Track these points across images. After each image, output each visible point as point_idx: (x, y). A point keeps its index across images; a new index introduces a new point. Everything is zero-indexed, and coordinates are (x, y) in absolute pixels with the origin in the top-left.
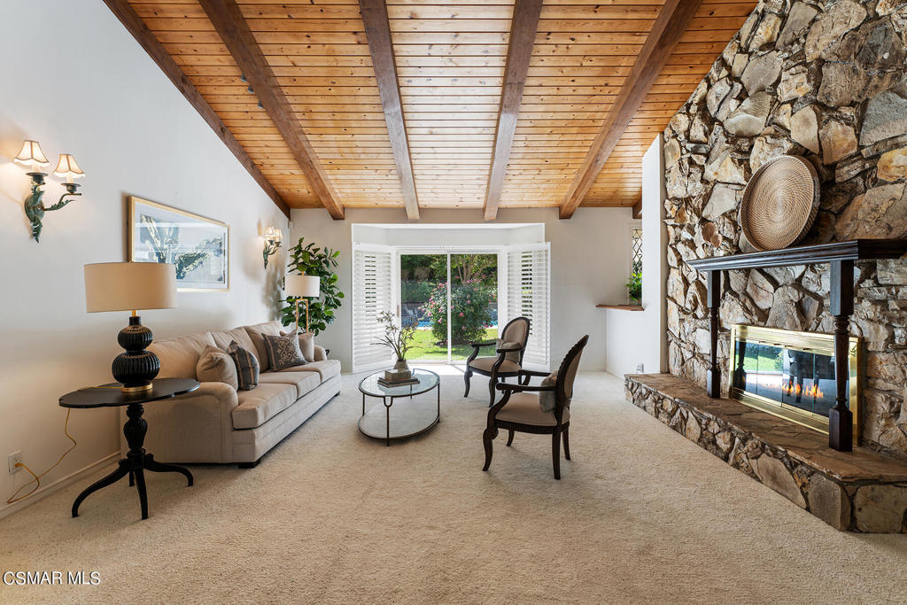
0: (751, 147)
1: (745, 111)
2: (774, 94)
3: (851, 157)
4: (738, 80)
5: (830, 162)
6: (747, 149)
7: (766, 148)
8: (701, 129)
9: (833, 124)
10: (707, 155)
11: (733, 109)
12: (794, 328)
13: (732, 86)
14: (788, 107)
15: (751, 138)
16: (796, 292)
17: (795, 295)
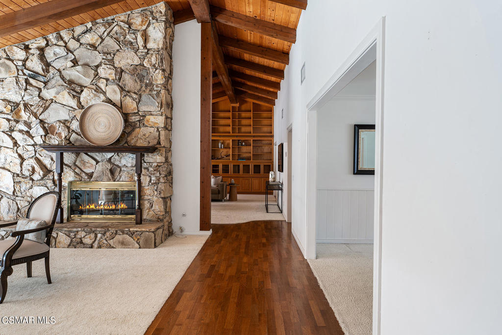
0: (82, 91)
1: (77, 71)
2: (96, 71)
3: (135, 113)
4: (72, 52)
5: (126, 112)
6: (79, 91)
7: (92, 95)
8: (40, 66)
9: (128, 97)
10: (45, 83)
11: (68, 66)
12: (109, 180)
13: (68, 53)
14: (105, 81)
15: (82, 87)
16: (109, 164)
17: (109, 166)
